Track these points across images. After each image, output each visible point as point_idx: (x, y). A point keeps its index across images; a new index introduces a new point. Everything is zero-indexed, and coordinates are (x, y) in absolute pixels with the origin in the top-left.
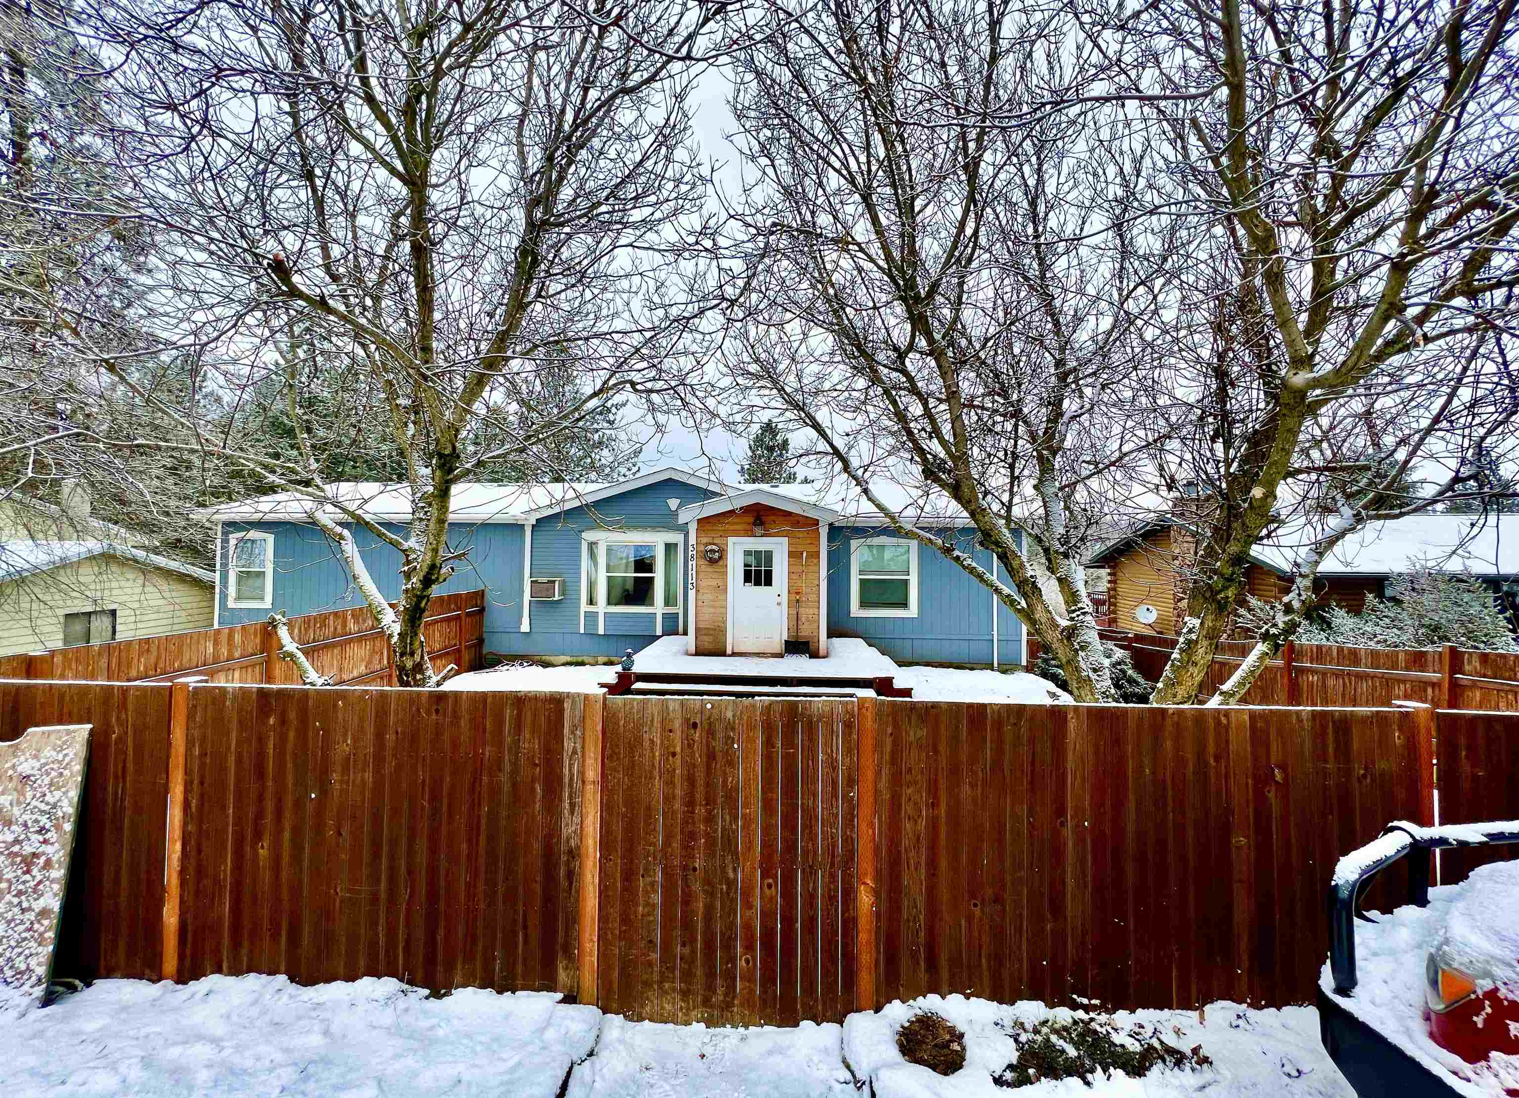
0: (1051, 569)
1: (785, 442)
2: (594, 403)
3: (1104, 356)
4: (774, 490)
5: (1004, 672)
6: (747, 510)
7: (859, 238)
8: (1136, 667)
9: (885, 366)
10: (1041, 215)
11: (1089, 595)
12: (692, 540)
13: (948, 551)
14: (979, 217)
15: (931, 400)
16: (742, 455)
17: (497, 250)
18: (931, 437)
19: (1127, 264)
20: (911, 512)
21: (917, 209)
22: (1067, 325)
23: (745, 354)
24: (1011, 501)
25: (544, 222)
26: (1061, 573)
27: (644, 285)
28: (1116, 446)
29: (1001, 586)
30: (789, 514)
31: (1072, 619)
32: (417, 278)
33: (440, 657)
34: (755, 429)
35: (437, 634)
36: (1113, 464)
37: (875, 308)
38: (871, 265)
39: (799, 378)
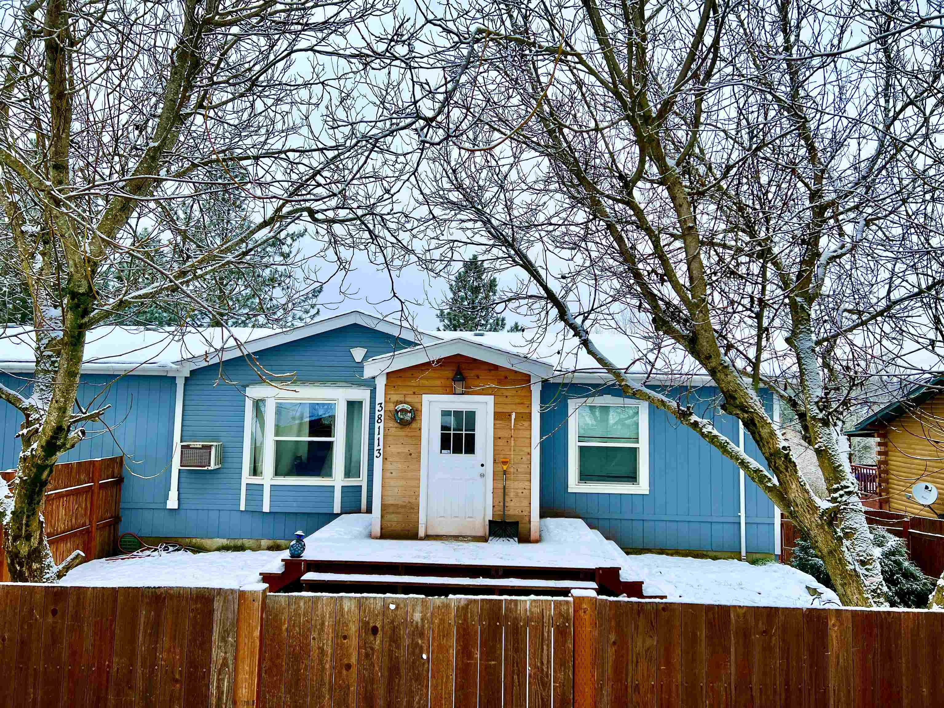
0: (808, 439)
1: (492, 284)
2: (263, 234)
3: (868, 188)
4: (478, 340)
5: (753, 562)
6: (445, 362)
7: (579, 48)
8: (914, 557)
9: (608, 197)
10: (793, 23)
11: (854, 469)
12: (380, 397)
13: (684, 415)
14: (719, 25)
15: (663, 236)
16: (440, 298)
17: (151, 51)
18: (662, 281)
19: (892, 81)
20: (639, 367)
21: (647, 14)
22: (824, 150)
23: (445, 180)
24: (758, 357)
25: (207, 22)
26: (821, 443)
27: (326, 97)
28: (883, 292)
29: (748, 459)
30: (496, 368)
31: (834, 500)
32: (52, 84)
33: (63, 539)
34: (457, 267)
35: (62, 512)
36: (881, 314)
37: (597, 129)
38: (593, 79)
39: (509, 208)
